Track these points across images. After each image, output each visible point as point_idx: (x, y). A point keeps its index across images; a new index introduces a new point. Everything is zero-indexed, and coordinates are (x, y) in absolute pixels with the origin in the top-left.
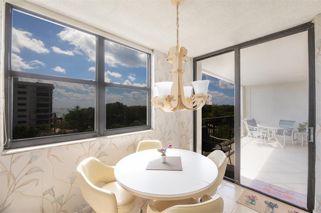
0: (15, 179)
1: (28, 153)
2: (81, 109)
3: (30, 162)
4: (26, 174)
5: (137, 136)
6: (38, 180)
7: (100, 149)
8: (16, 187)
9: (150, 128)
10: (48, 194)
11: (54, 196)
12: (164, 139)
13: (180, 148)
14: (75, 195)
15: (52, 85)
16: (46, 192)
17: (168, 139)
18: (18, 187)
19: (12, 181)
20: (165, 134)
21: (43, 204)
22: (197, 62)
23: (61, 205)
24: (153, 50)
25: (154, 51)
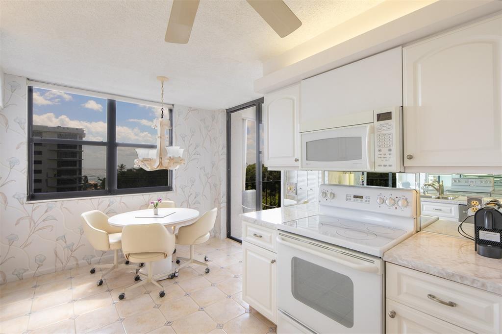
0: (35, 223)
1: (46, 204)
2: (128, 170)
3: (46, 211)
4: (44, 221)
5: (152, 197)
6: (53, 227)
7: (109, 206)
8: (35, 230)
9: (170, 189)
10: (61, 240)
11: (66, 242)
12: (188, 202)
13: (188, 208)
14: (84, 245)
15: (82, 131)
16: (59, 238)
17: (194, 202)
18: (37, 231)
19: (32, 224)
20: (189, 196)
21: (56, 247)
22: (232, 114)
23: (72, 251)
24: (173, 105)
25: (175, 106)
